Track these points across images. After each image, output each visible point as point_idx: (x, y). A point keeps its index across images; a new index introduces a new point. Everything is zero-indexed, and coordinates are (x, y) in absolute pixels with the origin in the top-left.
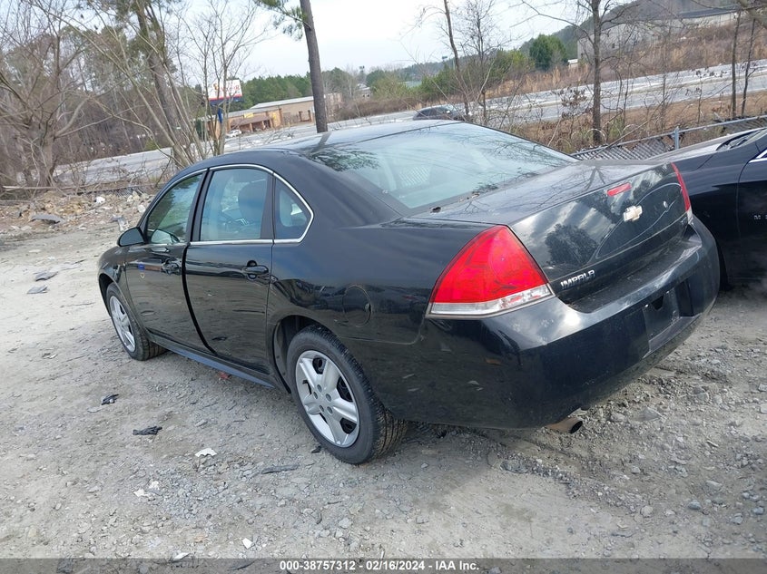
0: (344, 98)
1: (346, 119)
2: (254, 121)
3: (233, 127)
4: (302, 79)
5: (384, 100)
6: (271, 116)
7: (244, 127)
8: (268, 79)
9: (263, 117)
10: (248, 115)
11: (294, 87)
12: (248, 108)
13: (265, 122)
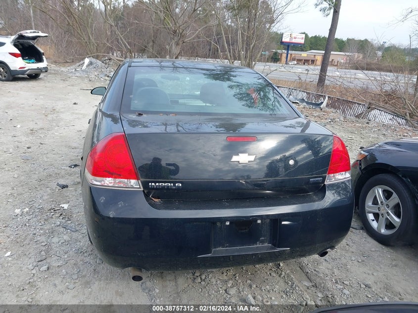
0: (364, 58)
1: (357, 69)
2: (307, 59)
3: (294, 59)
4: (343, 42)
5: (387, 63)
6: (316, 58)
7: (299, 61)
8: (323, 38)
9: (312, 58)
10: (304, 55)
11: (336, 45)
12: (306, 51)
13: (312, 60)
